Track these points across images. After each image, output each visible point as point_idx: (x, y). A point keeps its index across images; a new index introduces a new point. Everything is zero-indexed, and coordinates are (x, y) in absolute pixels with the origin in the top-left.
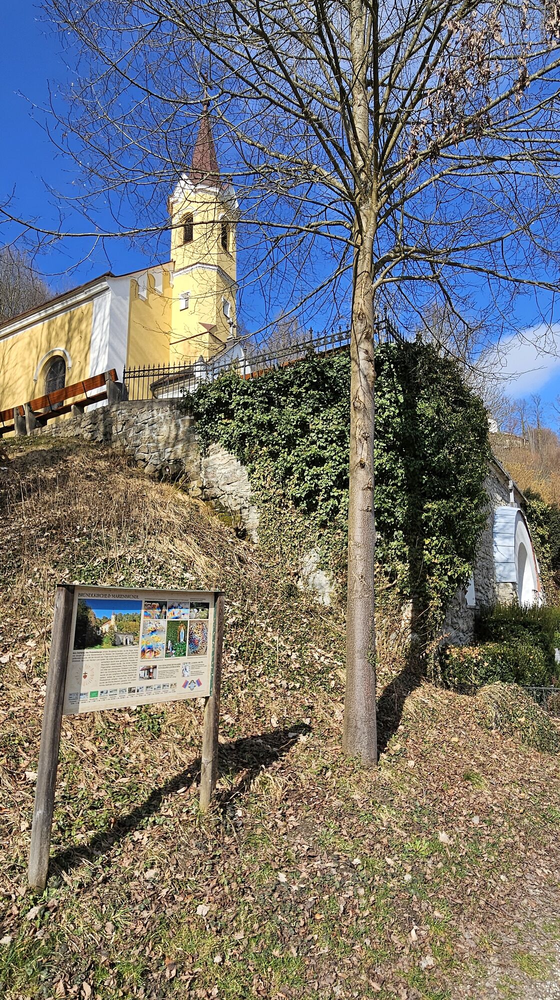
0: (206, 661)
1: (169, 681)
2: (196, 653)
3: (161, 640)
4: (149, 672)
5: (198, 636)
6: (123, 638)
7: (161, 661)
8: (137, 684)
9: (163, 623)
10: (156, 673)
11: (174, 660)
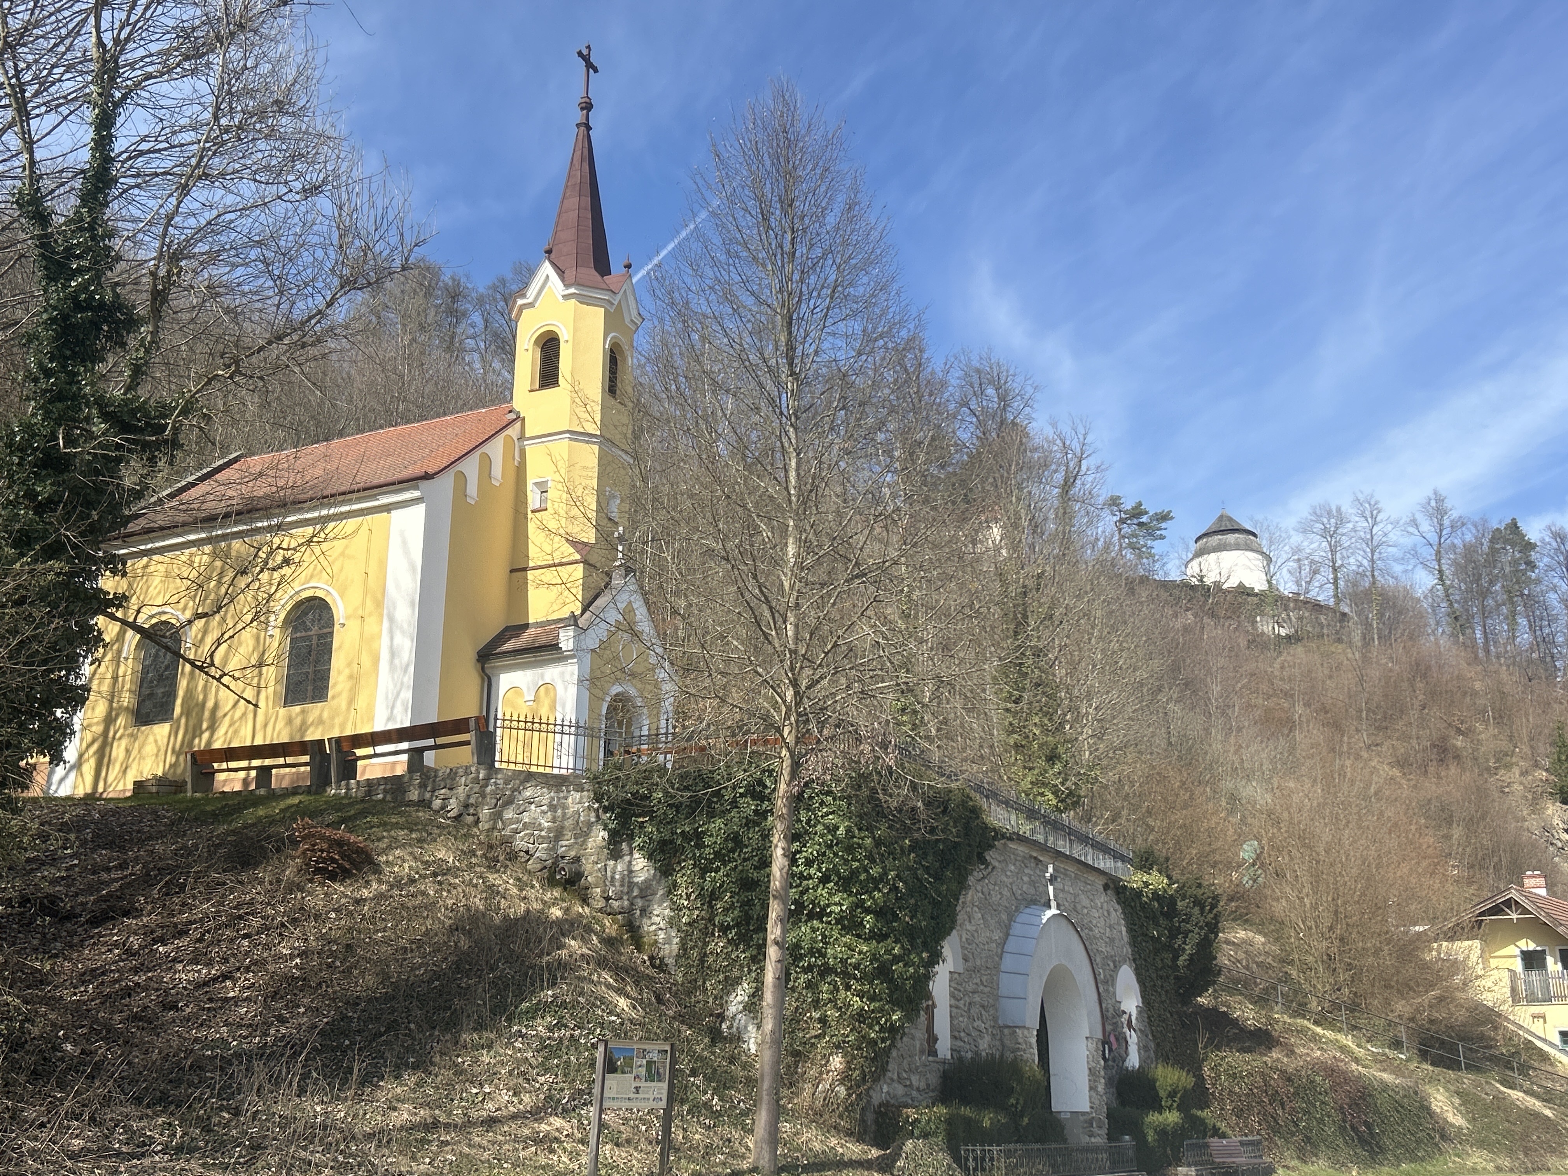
0: (665, 1085)
1: (646, 1096)
2: (660, 1081)
3: (643, 1071)
4: (637, 1089)
5: (661, 1071)
6: (626, 1069)
7: (643, 1084)
8: (632, 1096)
9: (644, 1062)
10: (641, 1090)
11: (649, 1084)
